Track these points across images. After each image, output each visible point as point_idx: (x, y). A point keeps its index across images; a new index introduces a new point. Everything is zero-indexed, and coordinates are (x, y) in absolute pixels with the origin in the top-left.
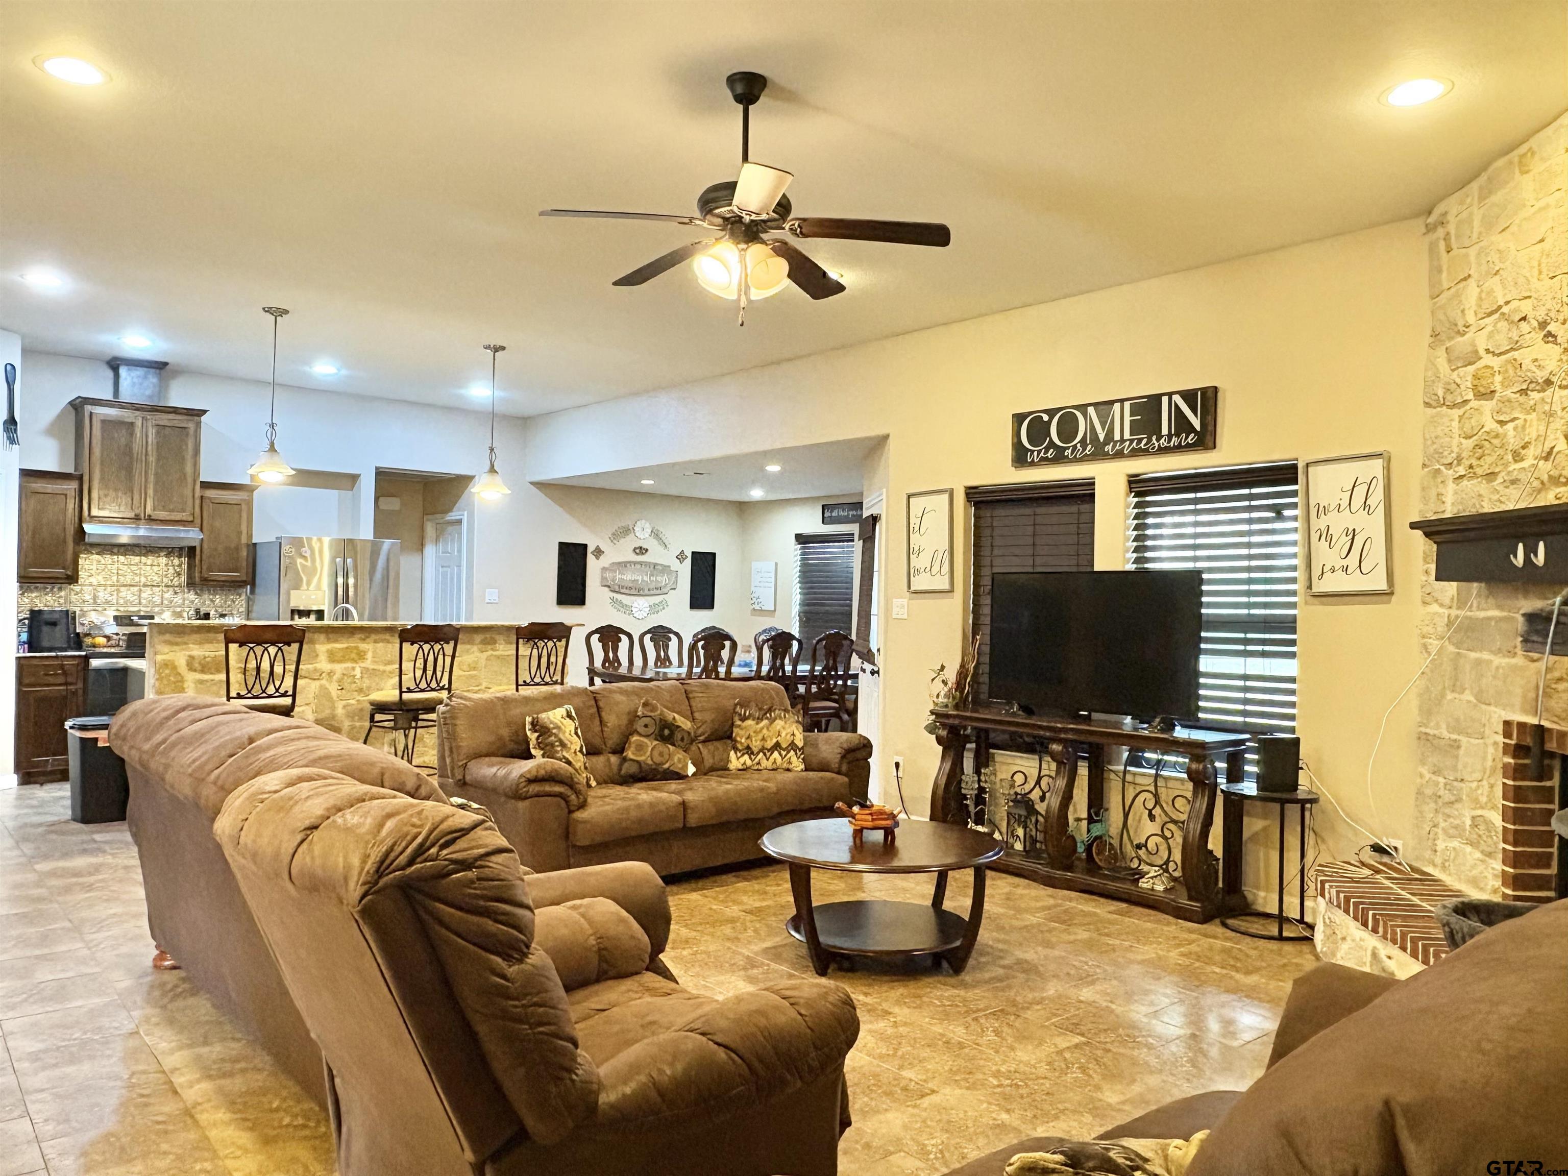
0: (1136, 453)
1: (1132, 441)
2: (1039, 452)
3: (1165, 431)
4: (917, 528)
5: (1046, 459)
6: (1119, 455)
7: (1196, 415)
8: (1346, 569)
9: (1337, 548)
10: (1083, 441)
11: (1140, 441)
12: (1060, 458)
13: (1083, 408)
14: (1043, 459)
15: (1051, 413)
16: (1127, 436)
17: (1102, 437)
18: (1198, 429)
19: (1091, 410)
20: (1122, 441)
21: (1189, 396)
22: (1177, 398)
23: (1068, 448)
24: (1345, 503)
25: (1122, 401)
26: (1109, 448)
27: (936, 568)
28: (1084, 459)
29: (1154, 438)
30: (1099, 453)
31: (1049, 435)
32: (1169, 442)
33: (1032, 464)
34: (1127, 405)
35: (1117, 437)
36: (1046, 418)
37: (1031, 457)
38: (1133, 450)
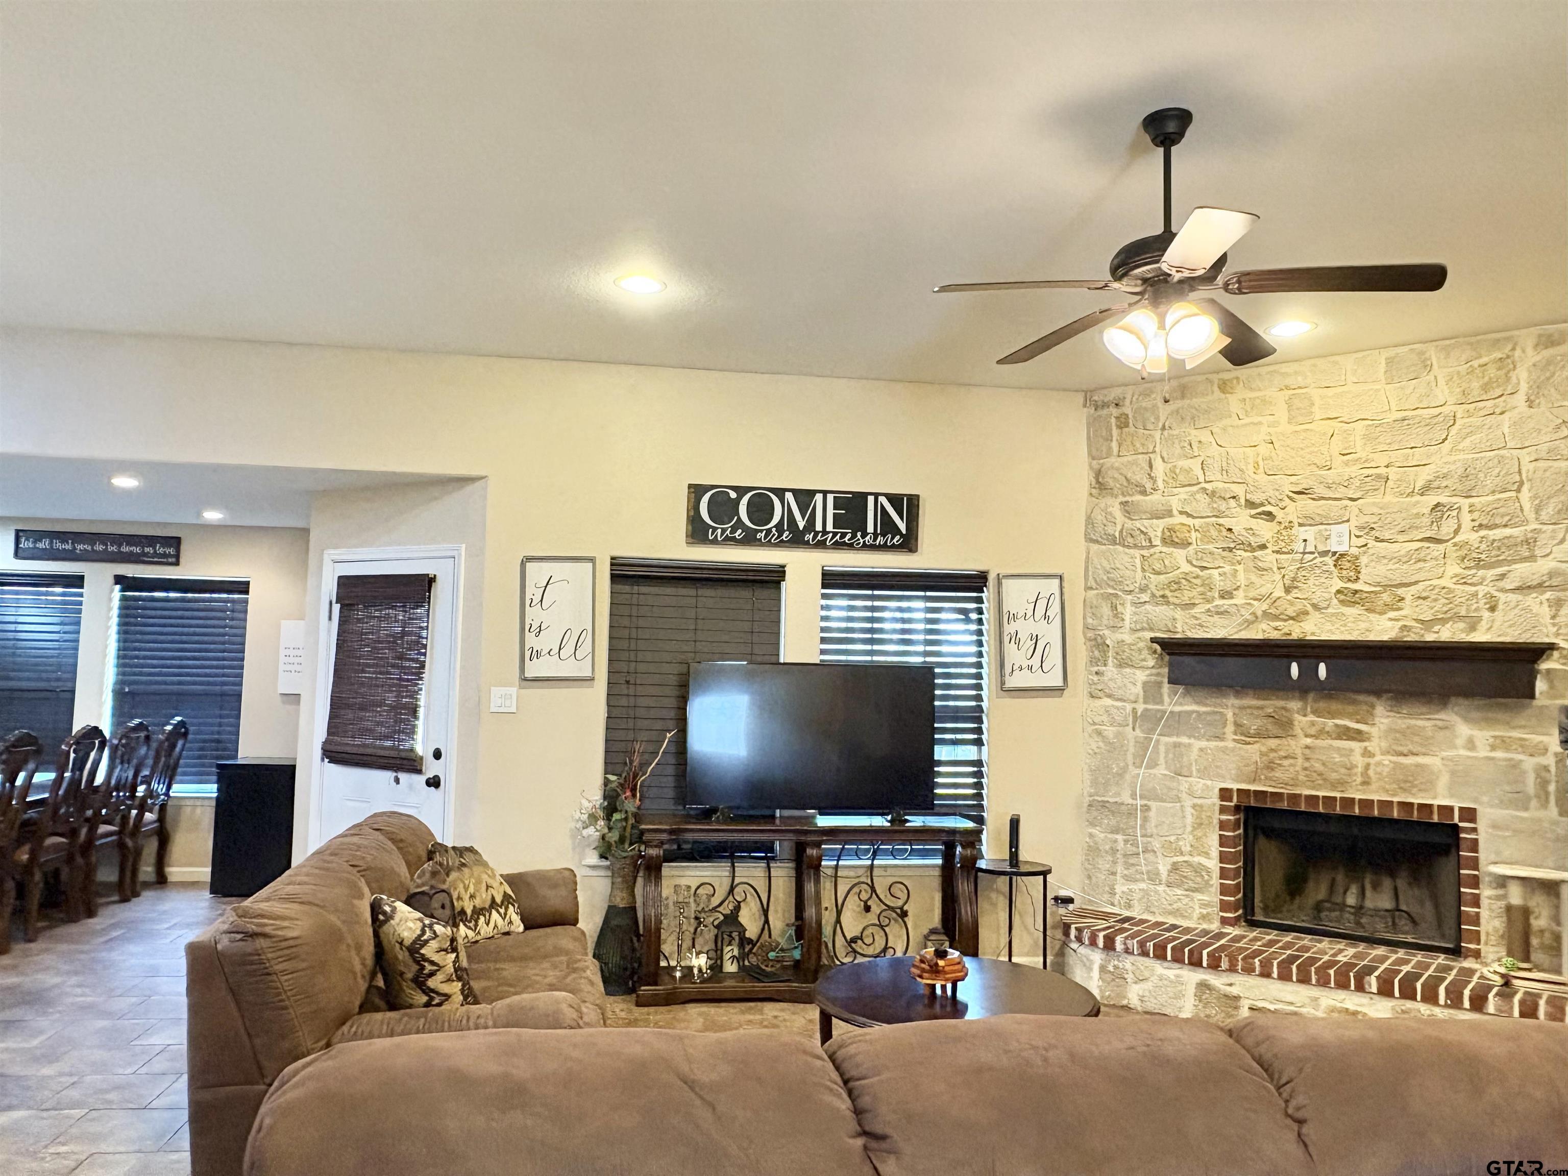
0: (839, 545)
1: (835, 534)
2: (724, 531)
3: (870, 528)
4: (537, 599)
5: (733, 539)
6: (821, 545)
7: (902, 519)
8: (1030, 668)
9: (1024, 649)
10: (779, 526)
11: (843, 535)
12: (750, 540)
13: (780, 493)
14: (727, 538)
15: (741, 491)
16: (830, 527)
17: (801, 524)
18: (904, 532)
19: (789, 496)
20: (825, 532)
21: (895, 500)
22: (882, 500)
23: (761, 531)
24: (1030, 613)
25: (825, 493)
26: (809, 537)
27: (568, 650)
28: (781, 544)
29: (859, 534)
30: (797, 540)
31: (738, 514)
32: (875, 540)
33: (715, 542)
34: (830, 498)
35: (819, 527)
36: (733, 495)
37: (712, 534)
38: (836, 543)
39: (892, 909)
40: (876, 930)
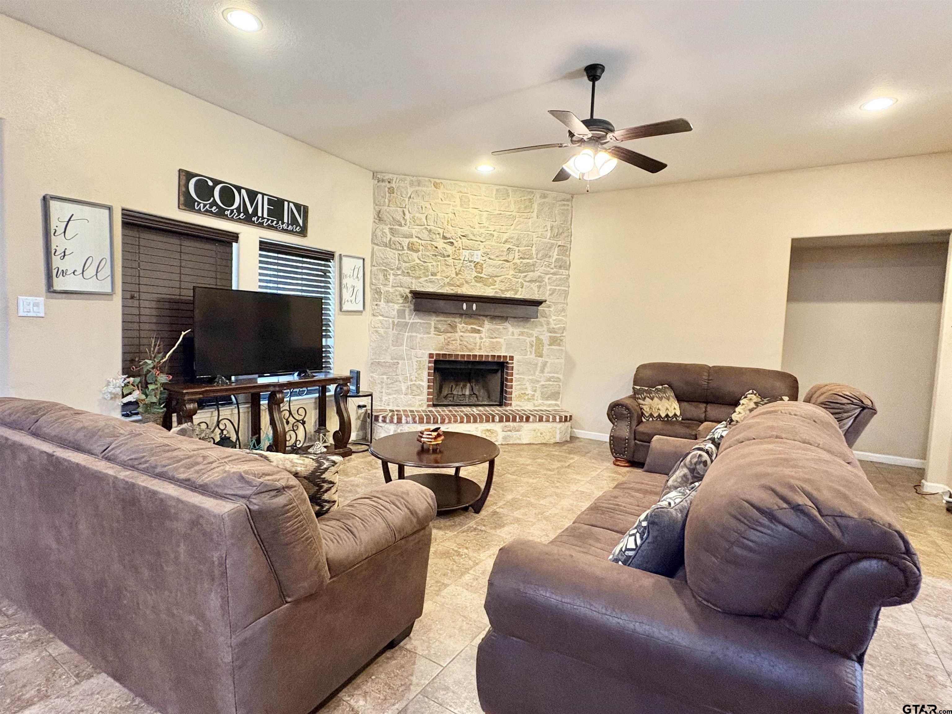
0: (270, 227)
1: (268, 220)
2: (205, 205)
3: (286, 220)
4: (60, 230)
5: (211, 212)
6: (261, 225)
7: (300, 217)
8: (351, 301)
9: (349, 292)
10: (238, 209)
11: (272, 221)
12: (221, 214)
13: (239, 189)
14: (207, 211)
15: (216, 182)
16: (265, 216)
17: (250, 210)
18: (301, 225)
19: (243, 191)
20: (263, 218)
21: (297, 206)
22: (291, 205)
23: (228, 210)
24: (351, 275)
25: (263, 195)
26: (255, 219)
27: (91, 271)
28: (239, 221)
29: (280, 222)
30: (248, 219)
31: (213, 197)
32: (288, 227)
33: (199, 211)
34: (266, 198)
35: (260, 214)
36: (210, 183)
37: (197, 206)
38: (269, 225)
39: (298, 421)
40: (292, 432)
